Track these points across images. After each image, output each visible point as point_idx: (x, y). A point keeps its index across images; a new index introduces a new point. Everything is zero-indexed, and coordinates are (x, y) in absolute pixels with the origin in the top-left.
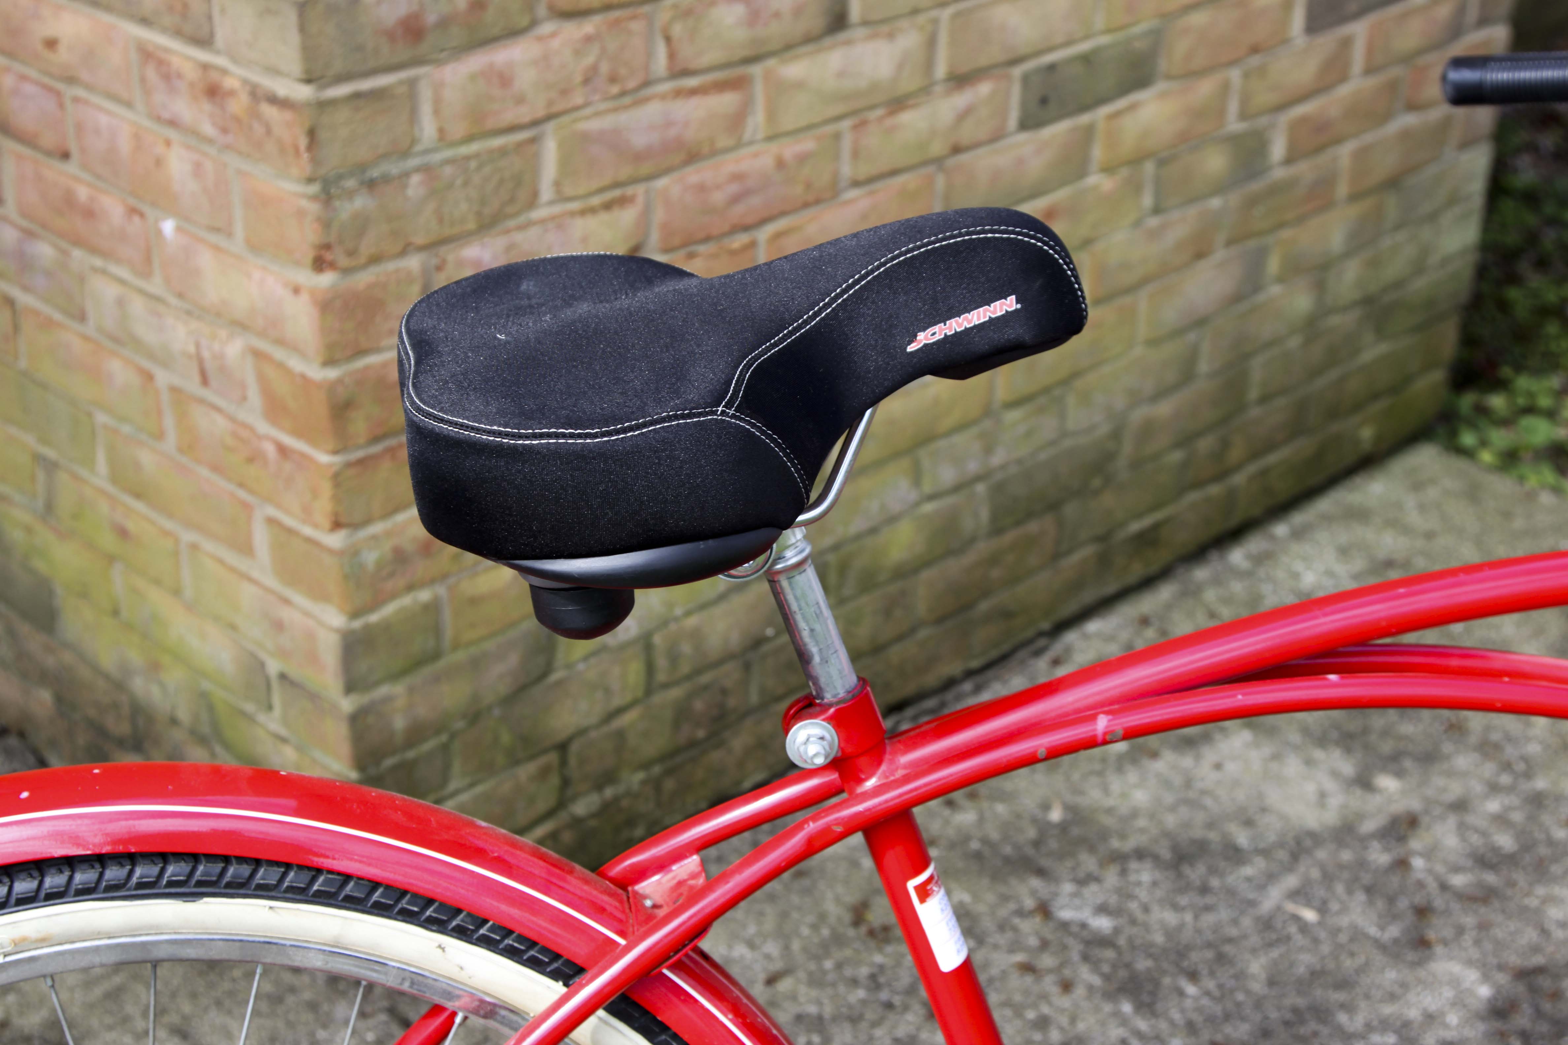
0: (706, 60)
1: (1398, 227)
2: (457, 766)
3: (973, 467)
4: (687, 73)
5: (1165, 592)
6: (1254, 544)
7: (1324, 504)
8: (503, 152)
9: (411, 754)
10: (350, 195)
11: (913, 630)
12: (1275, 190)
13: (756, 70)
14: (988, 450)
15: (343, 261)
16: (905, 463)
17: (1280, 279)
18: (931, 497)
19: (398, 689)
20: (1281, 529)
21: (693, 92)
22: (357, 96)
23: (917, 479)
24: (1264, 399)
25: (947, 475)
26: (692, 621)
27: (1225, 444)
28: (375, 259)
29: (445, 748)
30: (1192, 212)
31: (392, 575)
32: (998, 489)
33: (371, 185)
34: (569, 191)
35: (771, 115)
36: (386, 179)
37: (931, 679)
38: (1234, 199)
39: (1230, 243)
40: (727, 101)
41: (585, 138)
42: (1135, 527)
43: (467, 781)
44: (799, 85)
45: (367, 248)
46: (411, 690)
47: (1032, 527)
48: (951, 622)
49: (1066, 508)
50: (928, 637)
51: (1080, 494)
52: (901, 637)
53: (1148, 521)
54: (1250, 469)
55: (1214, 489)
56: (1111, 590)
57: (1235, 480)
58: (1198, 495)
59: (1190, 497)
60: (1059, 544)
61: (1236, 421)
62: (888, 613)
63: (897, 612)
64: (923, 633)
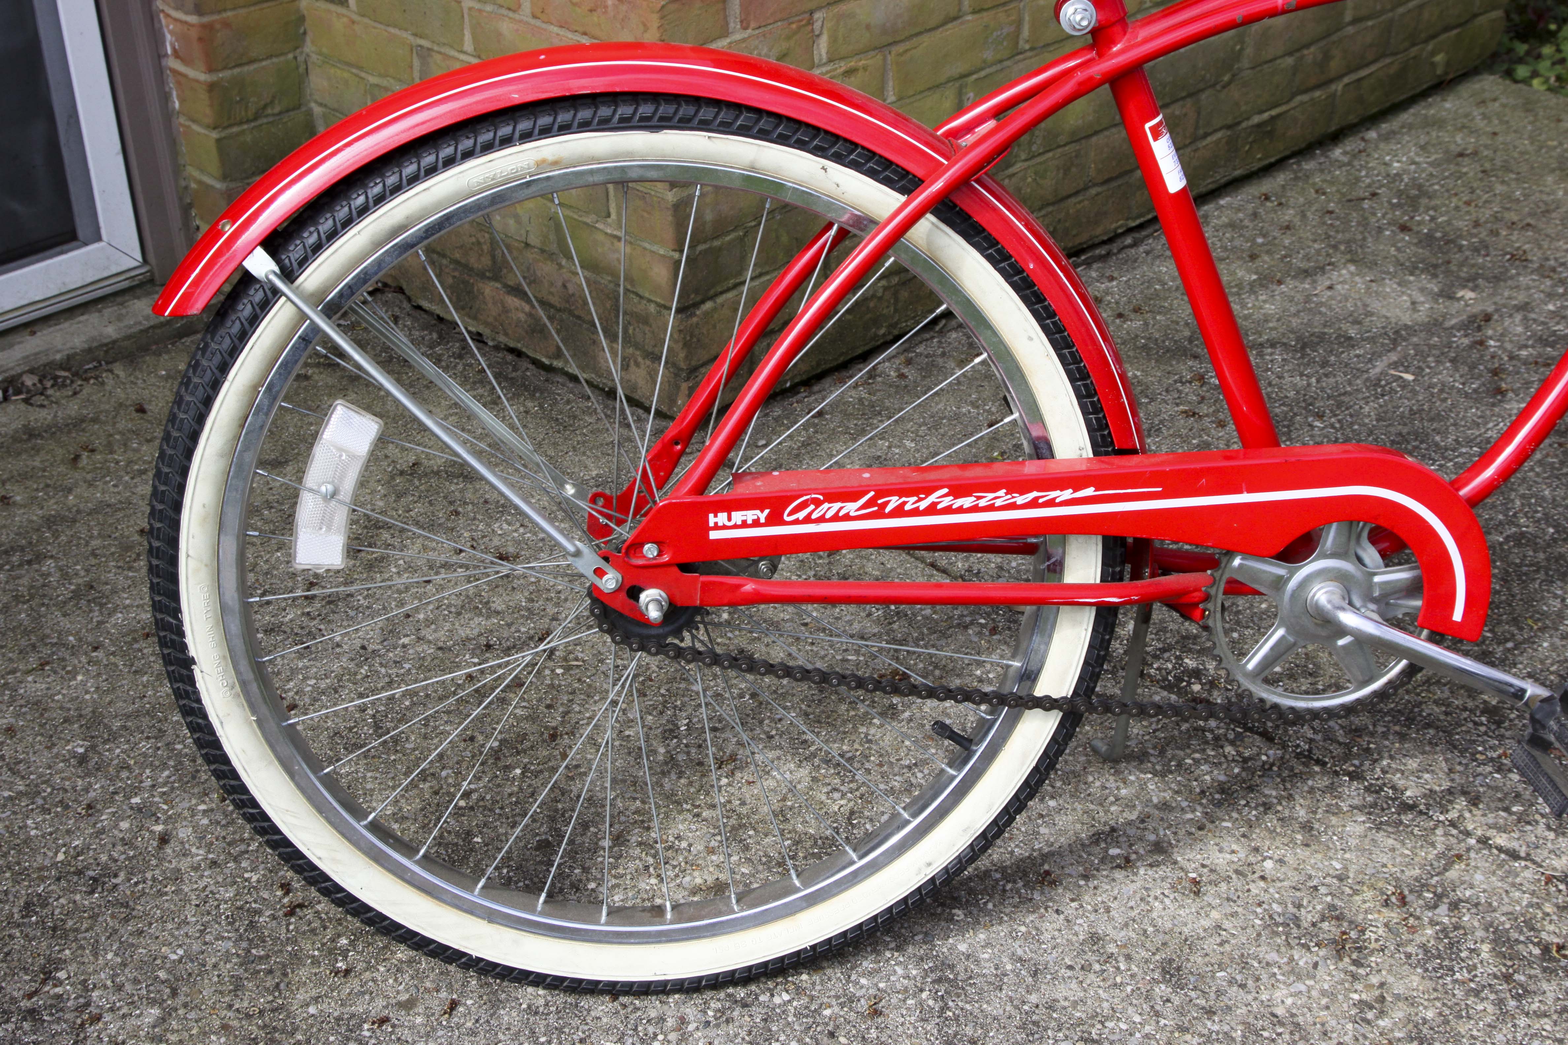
5: (1281, 178)
6: (1351, 144)
7: (1406, 117)
9: (717, 243)
11: (1086, 188)
20: (1372, 134)
24: (1355, 21)
27: (1327, 57)
37: (1100, 231)
42: (1256, 119)
48: (1114, 184)
49: (1203, 96)
50: (1097, 194)
51: (1213, 86)
52: (1077, 193)
53: (1266, 116)
54: (1346, 80)
55: (1317, 94)
56: (1238, 173)
57: (1333, 87)
58: (1305, 98)
59: (1299, 99)
60: (1197, 128)
61: (1334, 38)
62: (1067, 171)
63: (1074, 170)
64: (1093, 191)
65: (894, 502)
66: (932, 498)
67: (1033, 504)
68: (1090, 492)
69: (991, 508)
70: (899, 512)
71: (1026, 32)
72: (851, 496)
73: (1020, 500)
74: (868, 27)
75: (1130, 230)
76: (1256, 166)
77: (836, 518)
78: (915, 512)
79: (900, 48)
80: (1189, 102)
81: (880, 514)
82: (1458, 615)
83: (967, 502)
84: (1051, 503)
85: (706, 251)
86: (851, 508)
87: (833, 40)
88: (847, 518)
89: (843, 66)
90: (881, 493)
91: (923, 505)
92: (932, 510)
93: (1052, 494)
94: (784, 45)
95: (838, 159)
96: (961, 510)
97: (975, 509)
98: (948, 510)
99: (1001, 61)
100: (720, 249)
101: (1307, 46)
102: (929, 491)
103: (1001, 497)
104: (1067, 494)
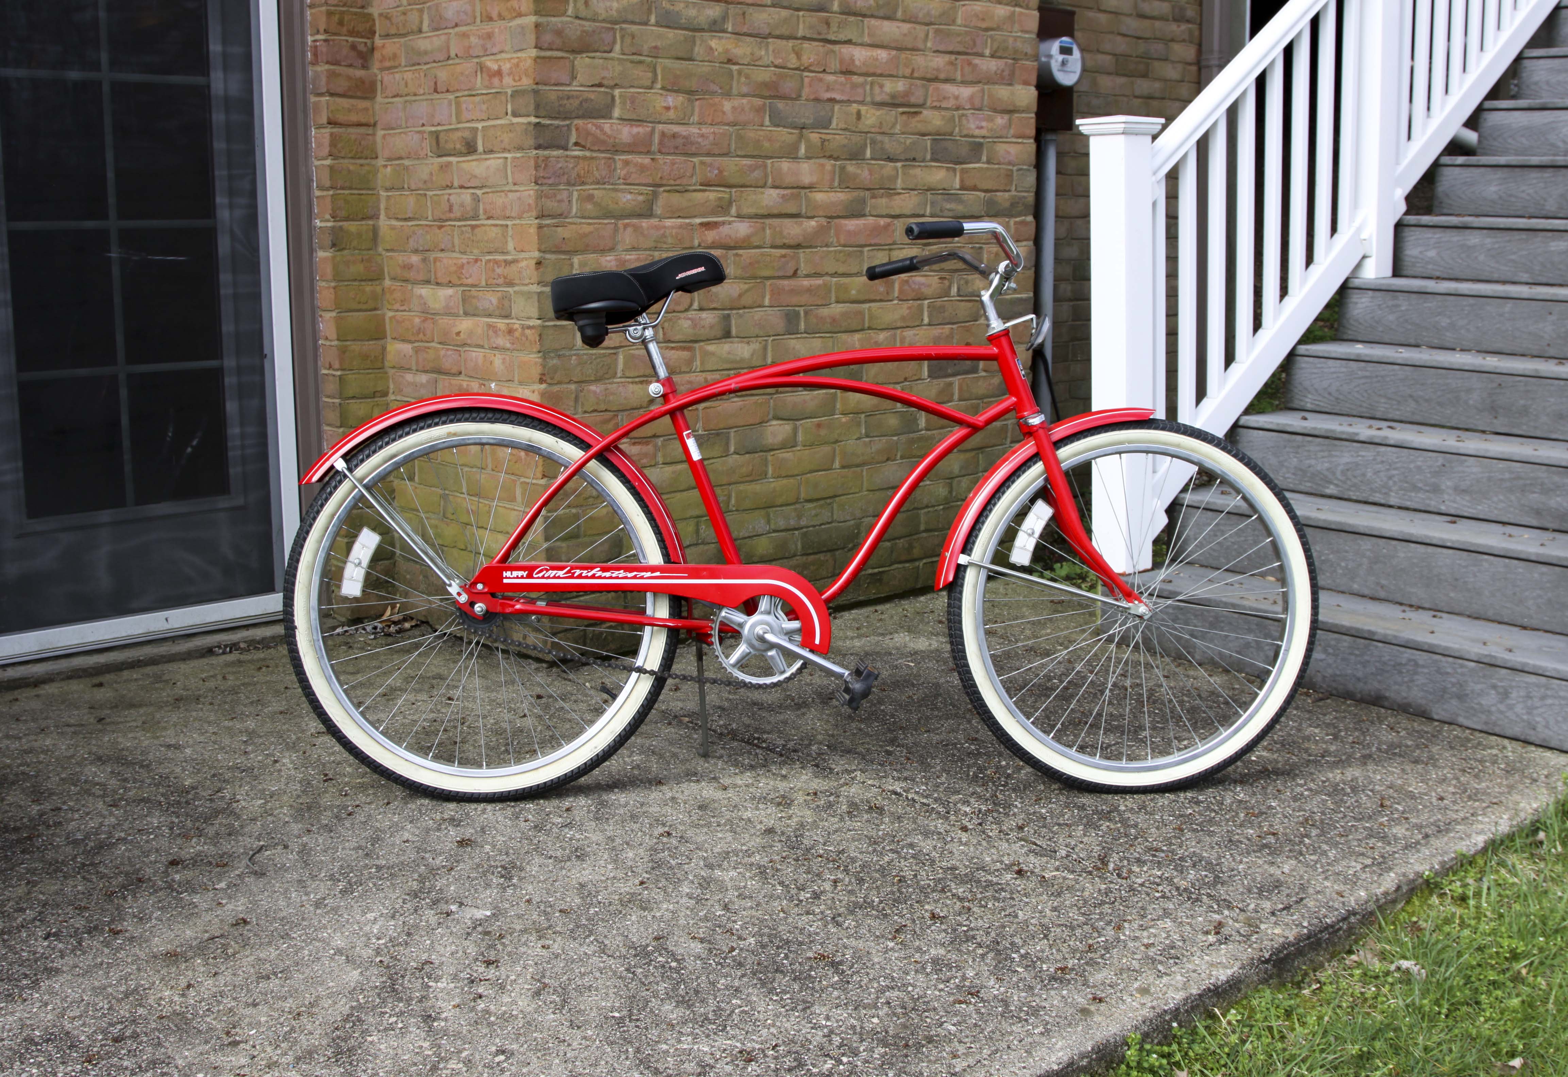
0: (677, 338)
3: (792, 523)
4: (669, 341)
8: (604, 355)
10: (552, 358)
12: (921, 439)
13: (697, 345)
14: (799, 517)
15: (549, 381)
16: (763, 512)
18: (775, 531)
19: (564, 545)
21: (673, 348)
22: (555, 326)
23: (769, 522)
24: (927, 531)
25: (782, 524)
27: (911, 547)
28: (559, 383)
30: (884, 439)
32: (805, 534)
33: (559, 356)
34: (627, 375)
35: (702, 363)
36: (564, 356)
38: (903, 438)
39: (902, 458)
40: (685, 354)
41: (633, 356)
44: (713, 354)
45: (557, 377)
46: (568, 546)
47: (821, 557)
49: (837, 553)
51: (843, 548)
53: (876, 570)
55: (907, 565)
56: (861, 598)
57: (917, 564)
58: (900, 566)
59: (896, 566)
60: (834, 568)
61: (915, 537)
65: (578, 572)
66: (593, 572)
67: (635, 577)
68: (658, 574)
69: (617, 578)
70: (580, 577)
71: (733, 501)
72: (561, 568)
73: (630, 575)
76: (873, 597)
77: (554, 577)
78: (587, 577)
80: (829, 554)
81: (572, 577)
82: (817, 642)
83: (608, 574)
84: (642, 577)
86: (561, 573)
88: (559, 577)
90: (572, 568)
91: (590, 574)
92: (593, 577)
93: (642, 574)
95: (562, 438)
96: (605, 578)
97: (611, 578)
98: (600, 577)
101: (899, 538)
102: (592, 568)
103: (622, 573)
104: (649, 574)
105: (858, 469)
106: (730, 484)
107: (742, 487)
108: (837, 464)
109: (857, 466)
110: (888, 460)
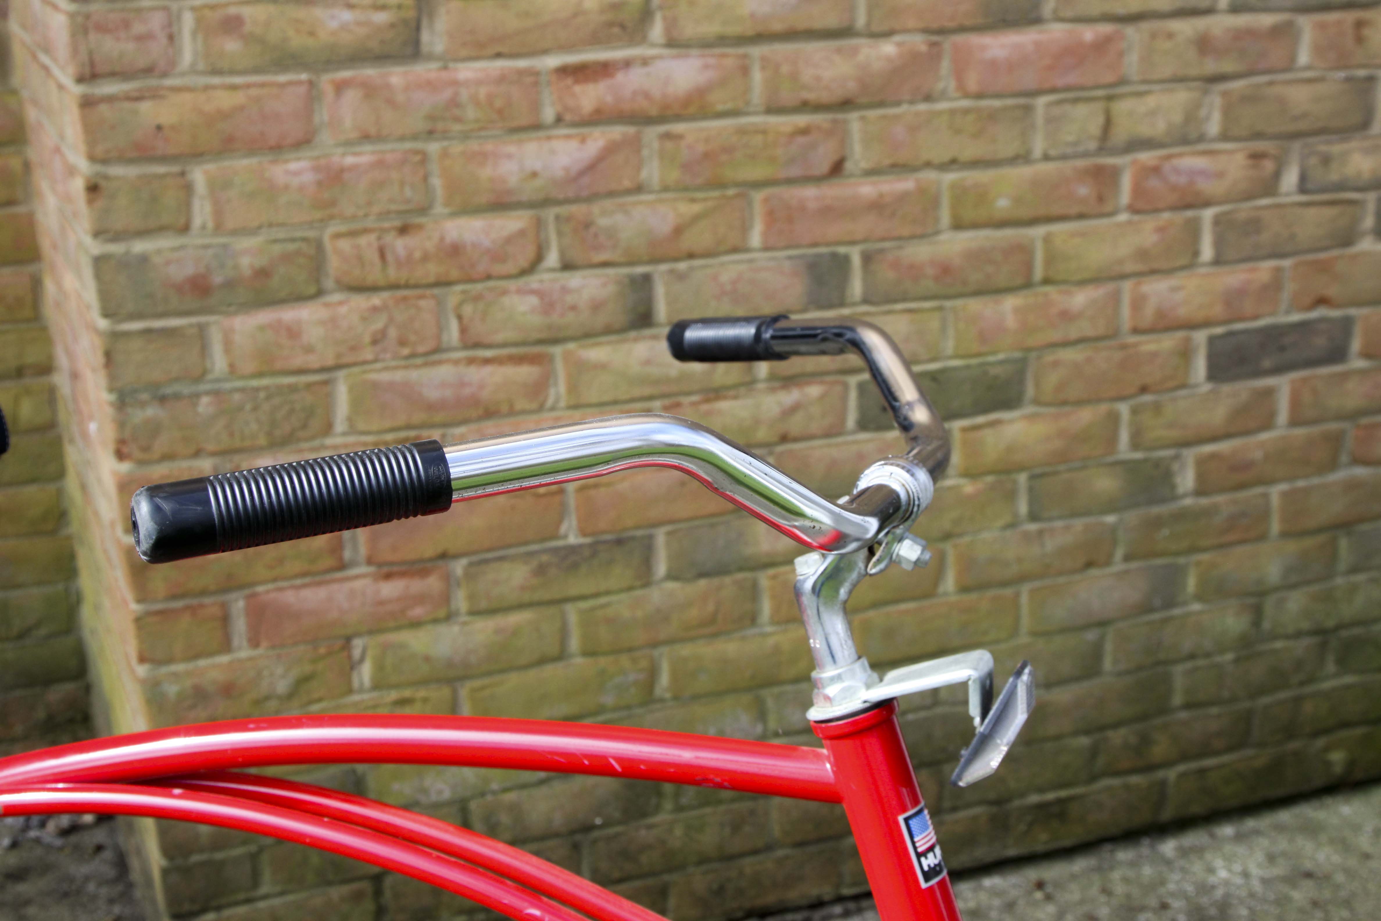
0: (500, 337)
1: (1354, 570)
2: (267, 875)
4: (477, 345)
5: (1080, 864)
6: (1192, 838)
7: (1285, 816)
8: (293, 389)
9: (219, 856)
10: (143, 405)
11: (769, 848)
12: (1181, 516)
13: (557, 351)
15: (137, 454)
16: (746, 698)
17: (1199, 597)
20: (1227, 830)
21: (487, 361)
22: (148, 332)
23: (762, 715)
24: (1188, 706)
26: (511, 797)
27: (1145, 741)
28: (168, 457)
29: (254, 857)
30: (1079, 524)
31: (193, 707)
33: (163, 399)
34: (361, 426)
35: (573, 388)
36: (177, 397)
37: (793, 895)
38: (1133, 517)
39: (1128, 558)
40: (526, 372)
41: (375, 385)
42: (1034, 798)
43: (278, 889)
44: (602, 367)
45: (160, 447)
48: (812, 849)
50: (787, 857)
52: (755, 852)
53: (1050, 796)
54: (1181, 768)
55: (1135, 779)
56: (1012, 852)
57: (1160, 774)
58: (1115, 782)
59: (1106, 782)
61: (1158, 721)
62: (736, 827)
63: (747, 829)
64: (780, 853)
71: (664, 679)
74: (427, 659)
75: (840, 899)
76: (1040, 848)
79: (477, 683)
85: (203, 864)
87: (379, 667)
89: (394, 695)
94: (307, 668)
99: (628, 707)
100: (222, 863)
101: (1116, 725)
105: (1008, 592)
106: (655, 644)
107: (686, 650)
108: (949, 583)
109: (1004, 584)
110: (1089, 565)
